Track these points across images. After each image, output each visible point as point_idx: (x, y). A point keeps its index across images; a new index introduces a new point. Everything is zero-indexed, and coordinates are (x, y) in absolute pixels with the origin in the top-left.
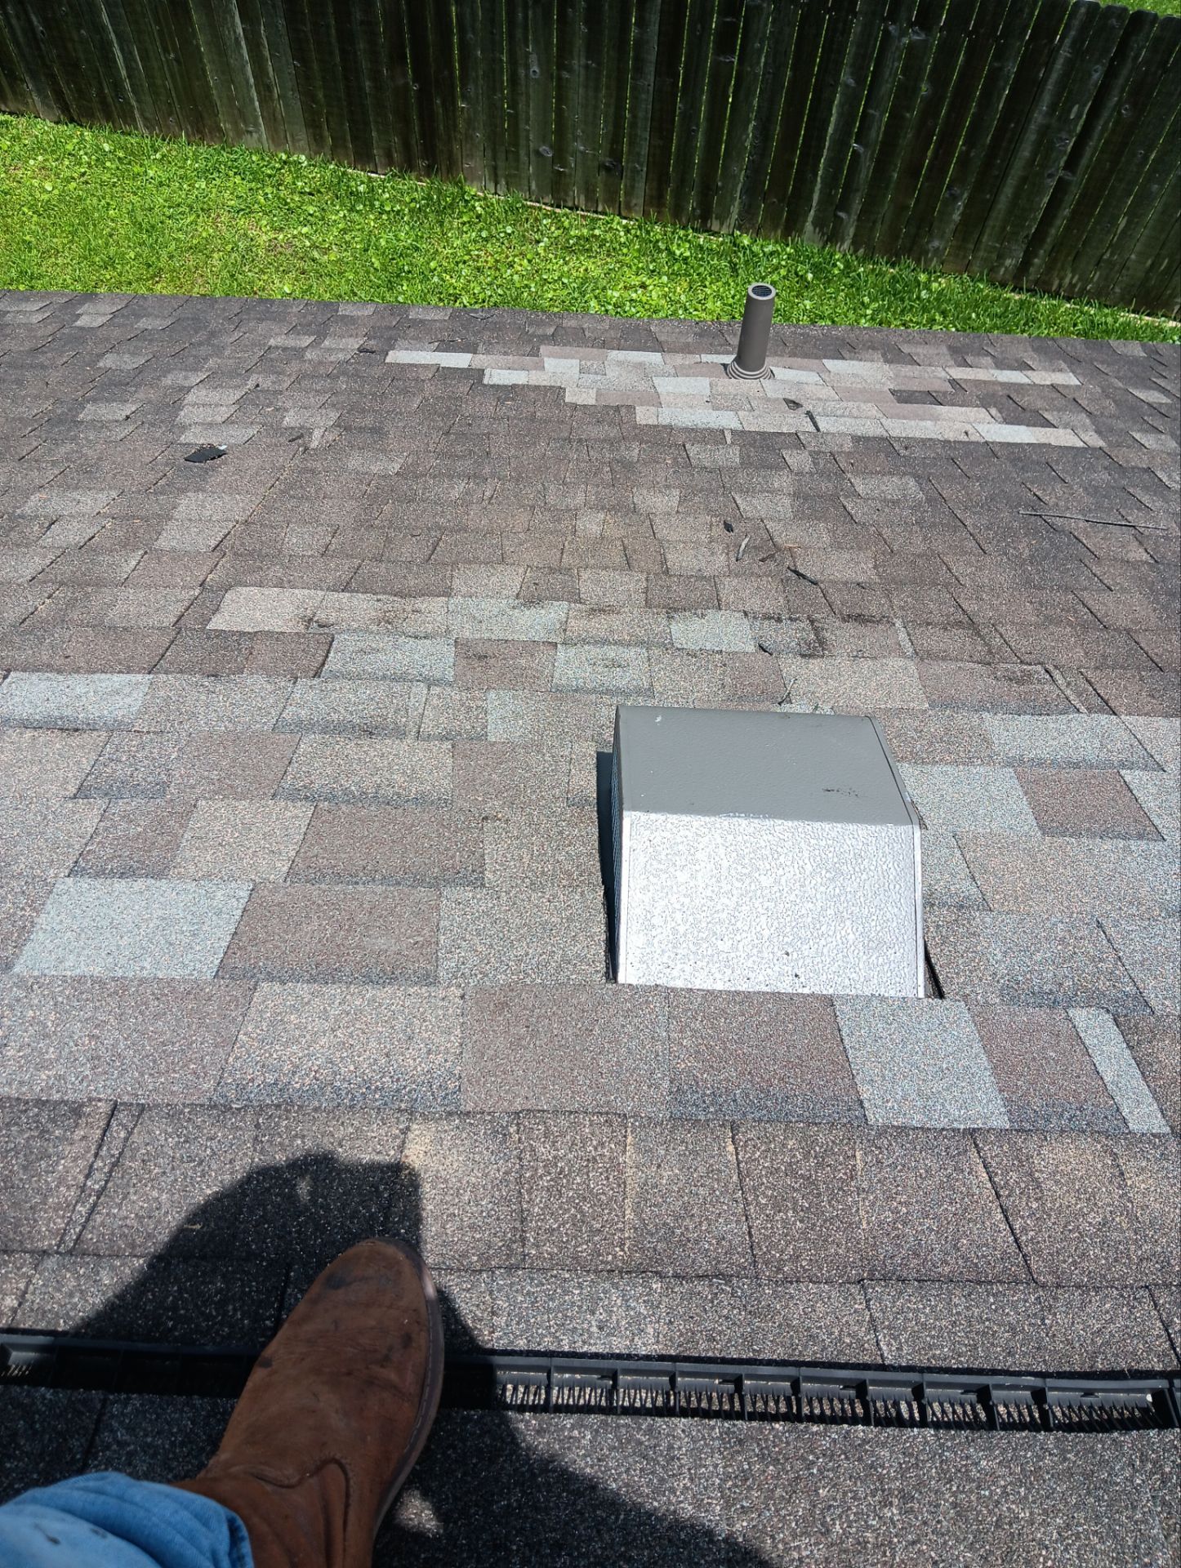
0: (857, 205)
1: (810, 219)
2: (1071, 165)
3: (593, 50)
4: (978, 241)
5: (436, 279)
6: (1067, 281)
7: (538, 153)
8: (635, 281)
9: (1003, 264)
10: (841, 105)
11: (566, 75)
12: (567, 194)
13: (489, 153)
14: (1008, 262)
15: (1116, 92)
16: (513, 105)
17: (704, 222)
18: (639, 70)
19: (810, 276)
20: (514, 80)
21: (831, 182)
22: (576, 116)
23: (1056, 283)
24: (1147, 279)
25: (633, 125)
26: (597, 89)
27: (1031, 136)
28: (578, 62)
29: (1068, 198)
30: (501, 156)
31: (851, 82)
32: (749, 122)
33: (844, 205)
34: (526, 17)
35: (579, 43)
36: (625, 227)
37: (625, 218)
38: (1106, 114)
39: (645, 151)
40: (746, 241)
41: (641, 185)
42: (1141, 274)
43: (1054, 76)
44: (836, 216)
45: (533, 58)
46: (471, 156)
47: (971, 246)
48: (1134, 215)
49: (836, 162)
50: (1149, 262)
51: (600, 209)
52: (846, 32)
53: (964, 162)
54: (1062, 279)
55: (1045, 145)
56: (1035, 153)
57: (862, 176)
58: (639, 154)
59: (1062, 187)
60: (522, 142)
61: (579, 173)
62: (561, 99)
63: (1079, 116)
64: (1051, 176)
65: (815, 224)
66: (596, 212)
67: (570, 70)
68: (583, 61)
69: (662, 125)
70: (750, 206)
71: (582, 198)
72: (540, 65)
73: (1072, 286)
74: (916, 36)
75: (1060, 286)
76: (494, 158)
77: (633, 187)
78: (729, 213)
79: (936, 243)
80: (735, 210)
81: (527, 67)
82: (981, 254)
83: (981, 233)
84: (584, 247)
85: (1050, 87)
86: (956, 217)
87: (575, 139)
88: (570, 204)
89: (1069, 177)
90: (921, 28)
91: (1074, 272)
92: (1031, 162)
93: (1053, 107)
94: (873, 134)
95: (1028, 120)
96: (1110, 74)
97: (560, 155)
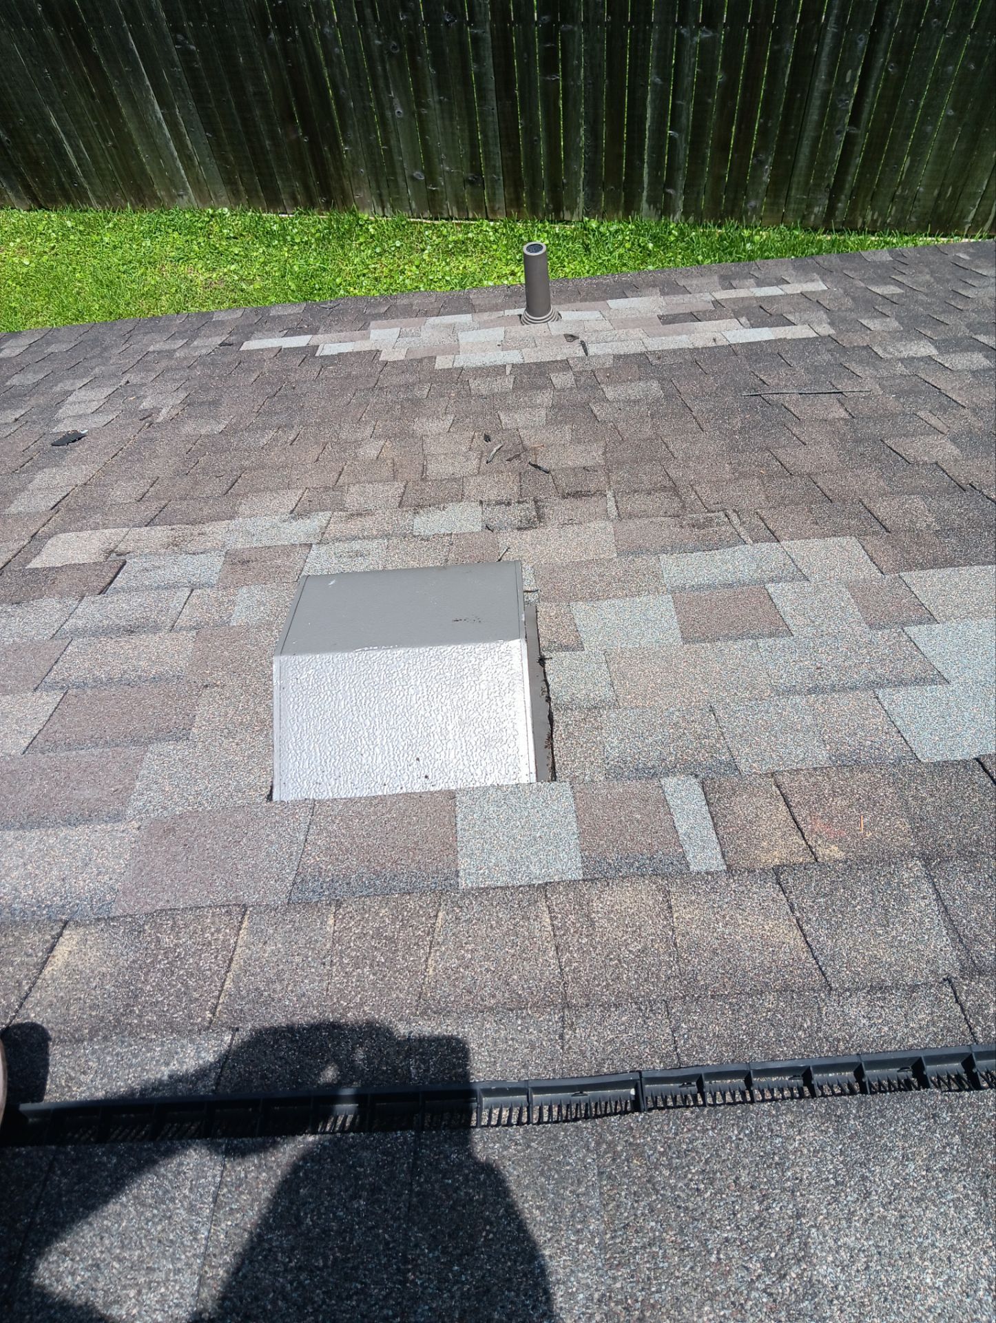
0: (681, 182)
1: (644, 198)
2: (855, 121)
3: (442, 87)
4: (788, 196)
5: (342, 292)
6: (869, 218)
7: (413, 178)
8: (506, 270)
9: (812, 212)
10: (653, 101)
11: (424, 111)
12: (441, 207)
13: (373, 184)
14: (816, 210)
15: (881, 54)
16: (386, 141)
17: (557, 215)
18: (482, 98)
19: (650, 246)
20: (383, 122)
21: (656, 166)
22: (438, 142)
23: (860, 221)
24: (936, 206)
25: (486, 144)
26: (451, 119)
27: (816, 102)
28: (432, 99)
29: (857, 149)
30: (383, 184)
31: (658, 80)
32: (579, 126)
33: (670, 183)
34: (384, 69)
35: (430, 85)
36: (493, 228)
37: (492, 220)
38: (875, 74)
39: (499, 163)
40: (594, 224)
41: (500, 191)
42: (931, 204)
43: (826, 49)
44: (666, 194)
45: (396, 101)
46: (359, 188)
47: (782, 201)
48: (916, 154)
49: (657, 149)
50: (936, 192)
51: (471, 216)
52: (646, 41)
53: (764, 131)
54: (864, 217)
55: (830, 111)
56: (822, 115)
57: (681, 156)
58: (494, 166)
59: (850, 141)
60: (399, 171)
61: (449, 189)
62: (423, 132)
63: (853, 80)
64: (839, 132)
65: (649, 202)
66: (468, 219)
67: (427, 106)
68: (436, 98)
69: (508, 138)
70: (593, 195)
71: (455, 209)
72: (402, 106)
73: (874, 221)
74: (703, 35)
75: (864, 223)
76: (379, 187)
77: (494, 194)
78: (576, 204)
79: (753, 203)
80: (581, 200)
81: (392, 109)
82: (792, 206)
83: (789, 189)
84: (461, 248)
85: (824, 58)
86: (766, 179)
87: (441, 161)
88: (446, 216)
89: (854, 131)
90: (708, 27)
91: (873, 209)
92: (820, 124)
93: (830, 75)
94: (684, 120)
95: (811, 89)
96: (874, 40)
97: (431, 177)
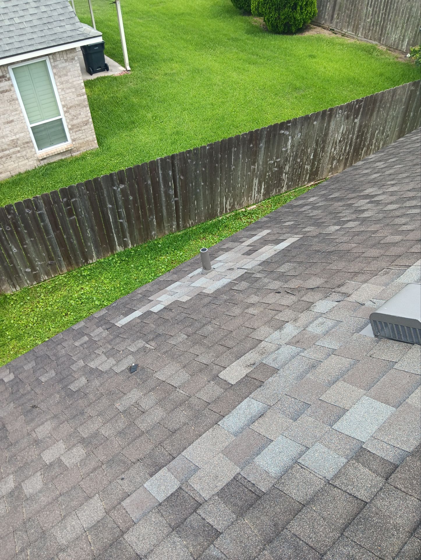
0: (128, 235)
1: (117, 245)
2: (176, 196)
3: (30, 235)
4: (164, 226)
5: (16, 325)
6: (190, 223)
7: (26, 272)
8: (78, 289)
10: (111, 213)
11: (25, 246)
12: (40, 278)
13: (9, 281)
15: (177, 174)
16: (12, 262)
17: (87, 263)
18: (48, 234)
19: (127, 259)
20: (9, 256)
21: (117, 233)
22: (33, 255)
23: (188, 225)
24: (208, 211)
25: (53, 248)
26: (37, 245)
27: (163, 195)
28: (28, 241)
29: (180, 204)
30: (14, 279)
31: (111, 206)
32: (87, 230)
33: (124, 236)
34: (5, 237)
35: (26, 236)
36: (64, 277)
37: (62, 274)
38: (178, 180)
39: (60, 253)
40: (103, 260)
41: (63, 263)
42: (206, 211)
43: (161, 178)
44: (124, 241)
45: (13, 247)
46: (3, 284)
47: (163, 228)
48: (197, 199)
49: (116, 227)
50: (207, 208)
51: (53, 276)
52: (103, 195)
53: (150, 209)
54: (189, 224)
55: (167, 195)
56: (166, 198)
57: (126, 227)
58: (58, 255)
59: (176, 202)
60: (19, 271)
61: (42, 270)
62: (26, 253)
63: (172, 184)
64: (173, 201)
65: (119, 246)
66: (52, 278)
67: (26, 244)
68: (29, 240)
69: (62, 244)
70: (98, 251)
71: (46, 277)
72: (16, 248)
73: (192, 223)
74: (122, 186)
75: (189, 225)
76: (12, 281)
77: (61, 265)
78: (93, 256)
79: (153, 233)
80: (94, 254)
81: (12, 250)
82: (166, 228)
83: (164, 224)
84: (55, 289)
85: (161, 181)
86: (155, 223)
87: (36, 261)
88: (42, 280)
89: (176, 199)
90: (122, 184)
91: (191, 220)
92: (166, 201)
93: (164, 186)
94: (123, 215)
95: (160, 191)
96: (174, 171)
97: (33, 268)
